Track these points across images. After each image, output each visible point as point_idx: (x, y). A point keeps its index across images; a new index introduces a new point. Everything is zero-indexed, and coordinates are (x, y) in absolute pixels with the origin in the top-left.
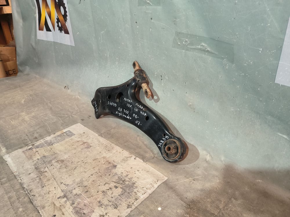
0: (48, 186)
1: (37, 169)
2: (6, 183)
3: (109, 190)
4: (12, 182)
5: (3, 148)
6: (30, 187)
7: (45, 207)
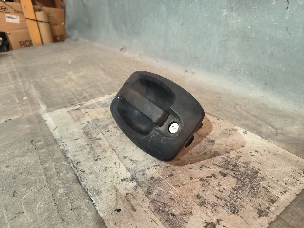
0: (105, 160)
1: (87, 135)
2: (43, 148)
3: (211, 177)
4: (50, 148)
5: (43, 105)
6: (77, 158)
7: (101, 192)
